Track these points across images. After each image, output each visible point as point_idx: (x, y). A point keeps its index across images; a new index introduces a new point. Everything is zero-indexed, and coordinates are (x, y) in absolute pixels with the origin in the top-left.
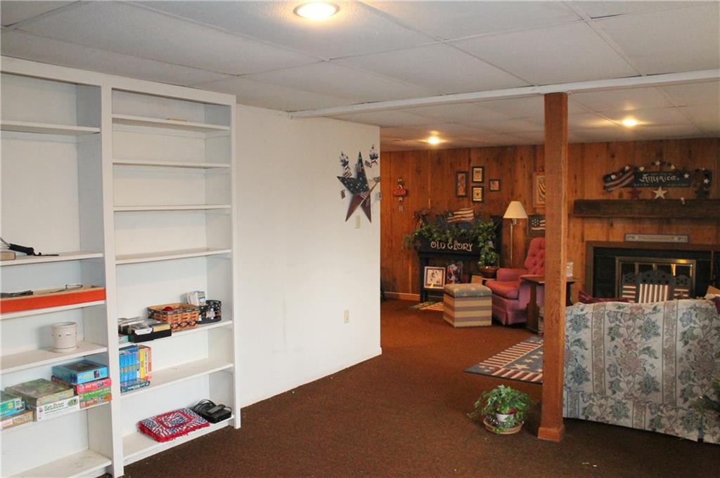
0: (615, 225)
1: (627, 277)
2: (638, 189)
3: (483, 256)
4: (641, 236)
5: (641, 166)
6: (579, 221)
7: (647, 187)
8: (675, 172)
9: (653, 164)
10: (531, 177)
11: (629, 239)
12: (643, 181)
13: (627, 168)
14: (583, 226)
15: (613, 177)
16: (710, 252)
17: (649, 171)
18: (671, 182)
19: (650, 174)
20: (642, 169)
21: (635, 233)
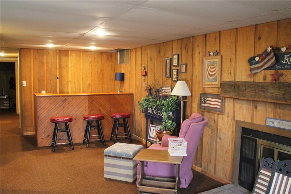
0: (258, 107)
1: (266, 162)
2: (280, 71)
4: (280, 122)
5: (283, 47)
6: (232, 101)
7: (288, 69)
10: (203, 62)
11: (269, 124)
12: (284, 63)
13: (269, 49)
14: (234, 106)
15: (257, 59)
20: (284, 49)
21: (275, 118)
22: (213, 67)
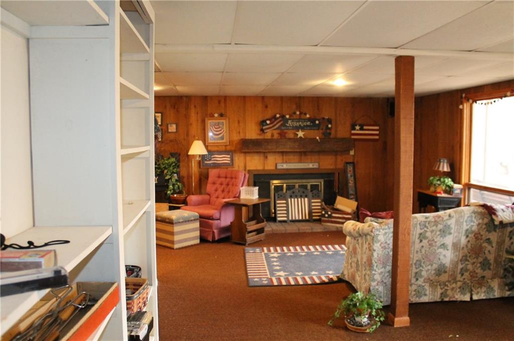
0: (269, 158)
1: (278, 195)
2: (285, 131)
3: (171, 187)
4: (288, 164)
5: (286, 115)
6: (242, 155)
7: (291, 129)
8: (309, 119)
9: (295, 113)
10: (203, 122)
11: (280, 167)
12: (288, 125)
13: (278, 116)
14: (245, 159)
15: (268, 122)
16: (334, 173)
17: (292, 118)
18: (307, 126)
19: (293, 120)
20: (288, 117)
21: (283, 163)
22: (218, 127)
